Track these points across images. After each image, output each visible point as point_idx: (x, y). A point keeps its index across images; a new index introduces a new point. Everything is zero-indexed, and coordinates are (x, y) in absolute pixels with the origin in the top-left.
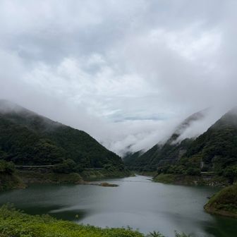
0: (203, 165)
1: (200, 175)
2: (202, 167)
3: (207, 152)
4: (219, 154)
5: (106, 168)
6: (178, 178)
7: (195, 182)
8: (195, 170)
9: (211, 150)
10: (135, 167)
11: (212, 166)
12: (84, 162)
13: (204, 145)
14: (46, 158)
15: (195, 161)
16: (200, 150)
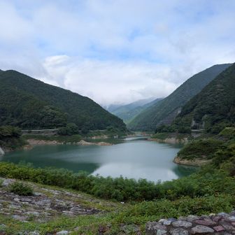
0: (194, 123)
1: (190, 133)
2: (192, 126)
3: (198, 111)
4: (208, 113)
5: (109, 130)
7: (186, 139)
8: (186, 128)
9: (202, 110)
11: (202, 124)
12: (88, 125)
13: (196, 105)
14: (52, 123)
15: (187, 120)
16: (192, 110)
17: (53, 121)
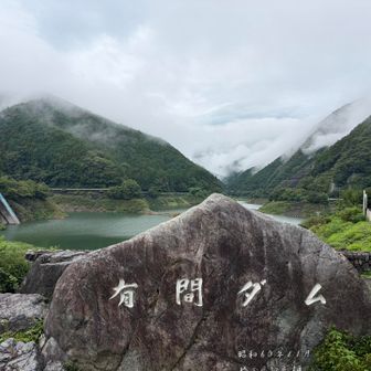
0: (333, 187)
1: (326, 203)
2: (331, 191)
3: (341, 168)
4: (359, 171)
5: (193, 193)
6: (292, 208)
7: (318, 213)
8: (320, 195)
9: (348, 165)
10: (244, 192)
12: (160, 184)
13: (339, 157)
14: (99, 178)
15: (323, 182)
16: (332, 164)
17: (102, 175)
